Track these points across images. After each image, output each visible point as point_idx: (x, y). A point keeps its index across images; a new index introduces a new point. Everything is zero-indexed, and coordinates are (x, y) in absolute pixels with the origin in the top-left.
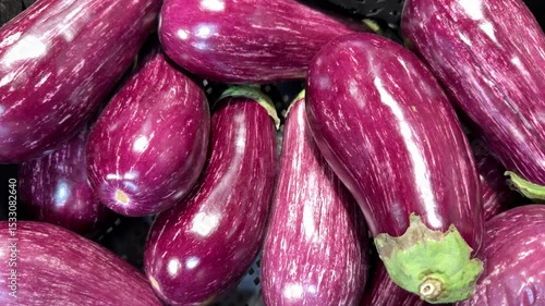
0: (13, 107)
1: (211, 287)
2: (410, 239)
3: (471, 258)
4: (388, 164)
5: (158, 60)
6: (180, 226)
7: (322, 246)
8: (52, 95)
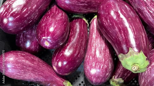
0: (17, 18)
1: (71, 69)
2: (129, 55)
3: (146, 60)
4: (123, 34)
5: (55, 6)
6: (62, 52)
7: (102, 58)
8: (27, 15)
